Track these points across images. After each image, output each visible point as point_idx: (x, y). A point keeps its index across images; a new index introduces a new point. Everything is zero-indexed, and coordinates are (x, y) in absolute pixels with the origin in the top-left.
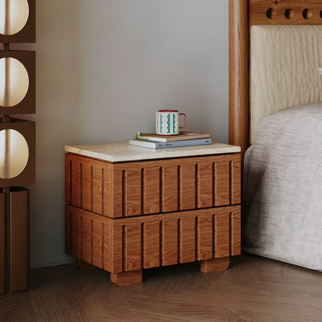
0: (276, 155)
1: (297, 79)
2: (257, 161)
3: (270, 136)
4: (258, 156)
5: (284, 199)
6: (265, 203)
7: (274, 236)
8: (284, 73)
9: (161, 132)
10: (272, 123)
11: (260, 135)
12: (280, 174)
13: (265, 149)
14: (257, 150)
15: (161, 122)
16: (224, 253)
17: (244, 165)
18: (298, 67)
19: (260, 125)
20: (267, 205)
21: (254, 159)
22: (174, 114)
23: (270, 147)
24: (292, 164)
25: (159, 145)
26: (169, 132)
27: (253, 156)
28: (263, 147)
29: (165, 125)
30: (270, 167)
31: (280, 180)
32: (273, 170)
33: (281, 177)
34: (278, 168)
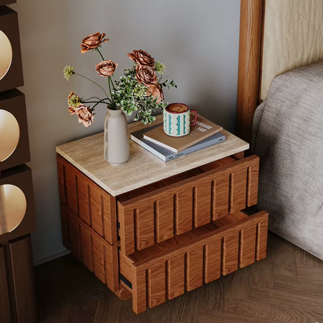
0: (290, 126)
1: (314, 27)
2: (268, 124)
3: (284, 102)
4: (270, 119)
5: (297, 174)
6: (276, 174)
7: (285, 210)
8: (301, 23)
9: (170, 133)
10: (286, 86)
11: (273, 97)
12: (294, 148)
13: (277, 114)
14: (269, 113)
15: (170, 124)
16: (249, 262)
17: (253, 124)
18: (317, 13)
19: (273, 85)
20: (278, 176)
21: (265, 121)
22: (184, 115)
23: (284, 115)
24: (308, 142)
25: (170, 158)
26: (179, 133)
27: (264, 118)
28: (276, 112)
29: (174, 127)
30: (283, 138)
31: (293, 154)
32: (286, 142)
33: (295, 152)
34: (292, 141)
